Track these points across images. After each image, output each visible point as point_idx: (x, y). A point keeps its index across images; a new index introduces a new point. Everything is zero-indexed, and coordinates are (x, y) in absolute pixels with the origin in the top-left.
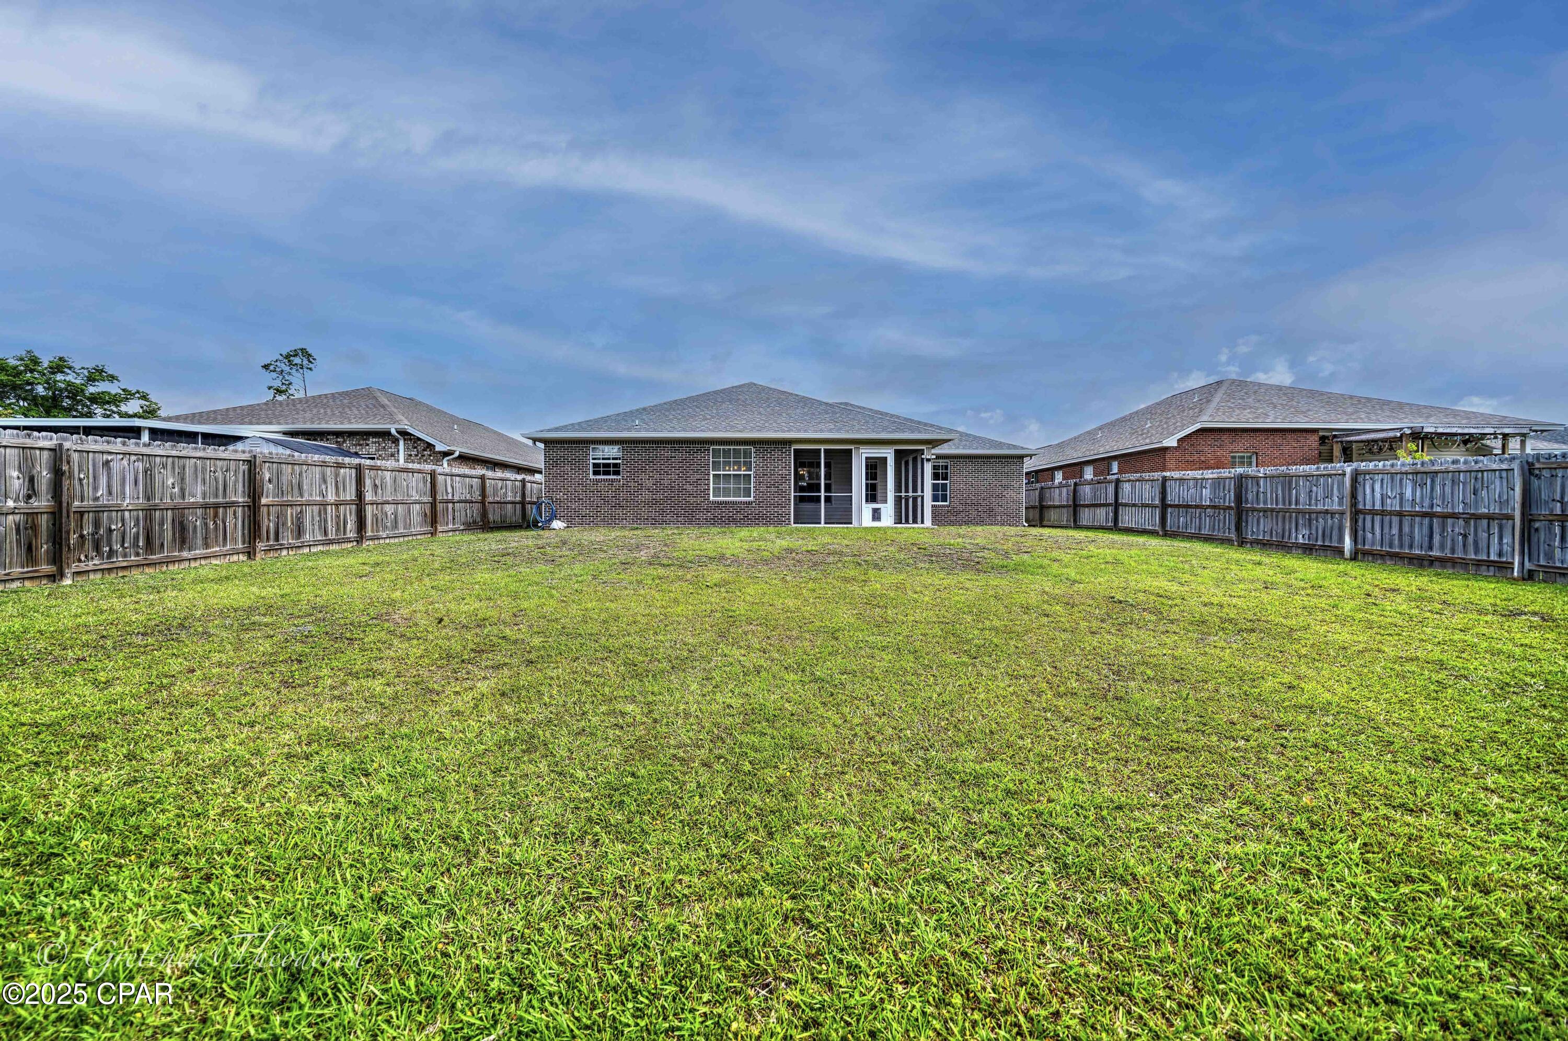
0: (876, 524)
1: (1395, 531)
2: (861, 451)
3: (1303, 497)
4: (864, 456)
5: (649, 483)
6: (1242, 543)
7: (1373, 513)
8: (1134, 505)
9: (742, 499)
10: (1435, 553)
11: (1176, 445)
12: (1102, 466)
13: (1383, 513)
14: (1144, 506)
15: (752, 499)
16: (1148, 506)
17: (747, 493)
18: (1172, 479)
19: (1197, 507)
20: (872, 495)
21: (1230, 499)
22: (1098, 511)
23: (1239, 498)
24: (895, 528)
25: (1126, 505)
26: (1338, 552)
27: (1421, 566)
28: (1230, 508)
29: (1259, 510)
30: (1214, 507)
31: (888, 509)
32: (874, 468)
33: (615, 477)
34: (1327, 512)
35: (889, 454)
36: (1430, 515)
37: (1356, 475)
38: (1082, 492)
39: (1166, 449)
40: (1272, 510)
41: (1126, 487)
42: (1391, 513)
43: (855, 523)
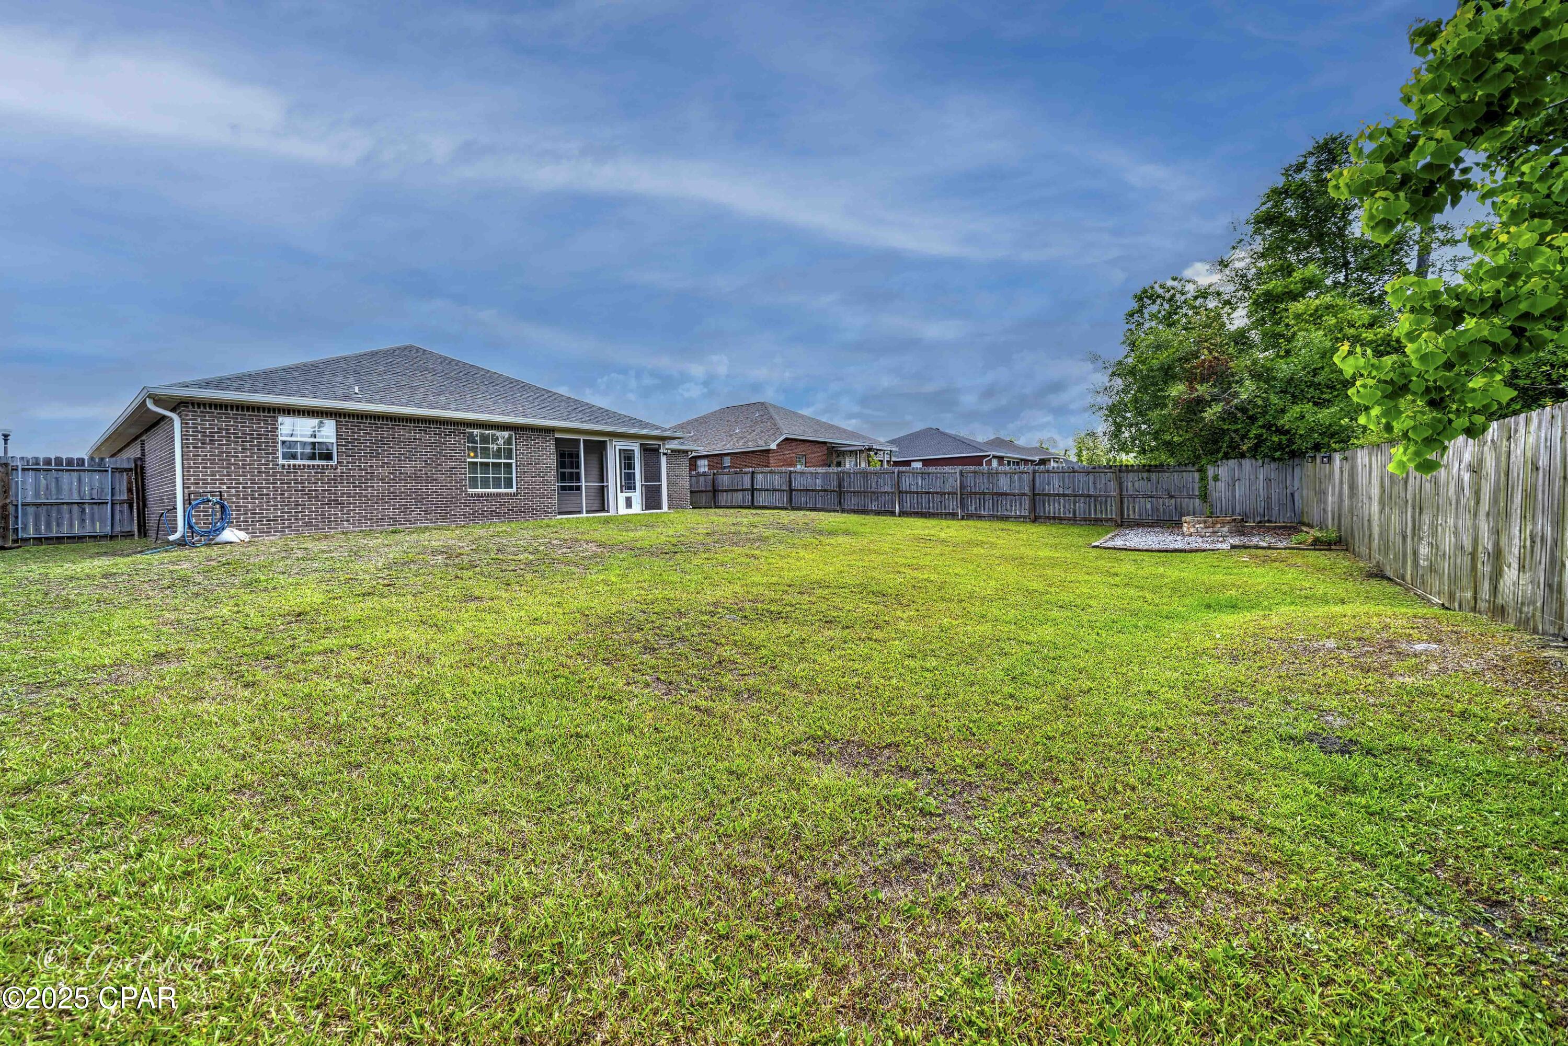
0: (630, 511)
1: (915, 501)
2: (614, 443)
3: (874, 485)
4: (618, 448)
5: (384, 472)
6: (843, 511)
7: (906, 492)
8: (767, 490)
9: (503, 490)
10: (931, 511)
11: (775, 448)
12: (716, 460)
13: (910, 492)
14: (774, 490)
15: (514, 489)
16: (778, 490)
17: (509, 484)
18: (795, 472)
19: (813, 490)
20: (629, 485)
21: (834, 485)
22: (736, 494)
23: (840, 485)
24: (644, 514)
25: (760, 490)
26: (892, 514)
27: (926, 517)
28: (834, 491)
29: (851, 492)
30: (825, 491)
31: (637, 496)
32: (627, 459)
33: (324, 463)
34: (886, 492)
35: (635, 447)
36: (929, 493)
37: (899, 472)
38: (720, 483)
39: (769, 451)
40: (858, 492)
41: (760, 477)
42: (914, 492)
43: (612, 512)
